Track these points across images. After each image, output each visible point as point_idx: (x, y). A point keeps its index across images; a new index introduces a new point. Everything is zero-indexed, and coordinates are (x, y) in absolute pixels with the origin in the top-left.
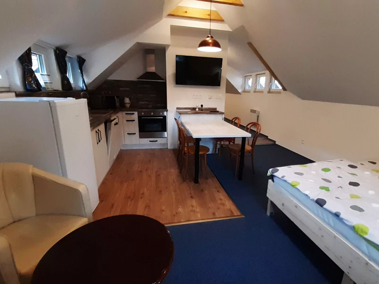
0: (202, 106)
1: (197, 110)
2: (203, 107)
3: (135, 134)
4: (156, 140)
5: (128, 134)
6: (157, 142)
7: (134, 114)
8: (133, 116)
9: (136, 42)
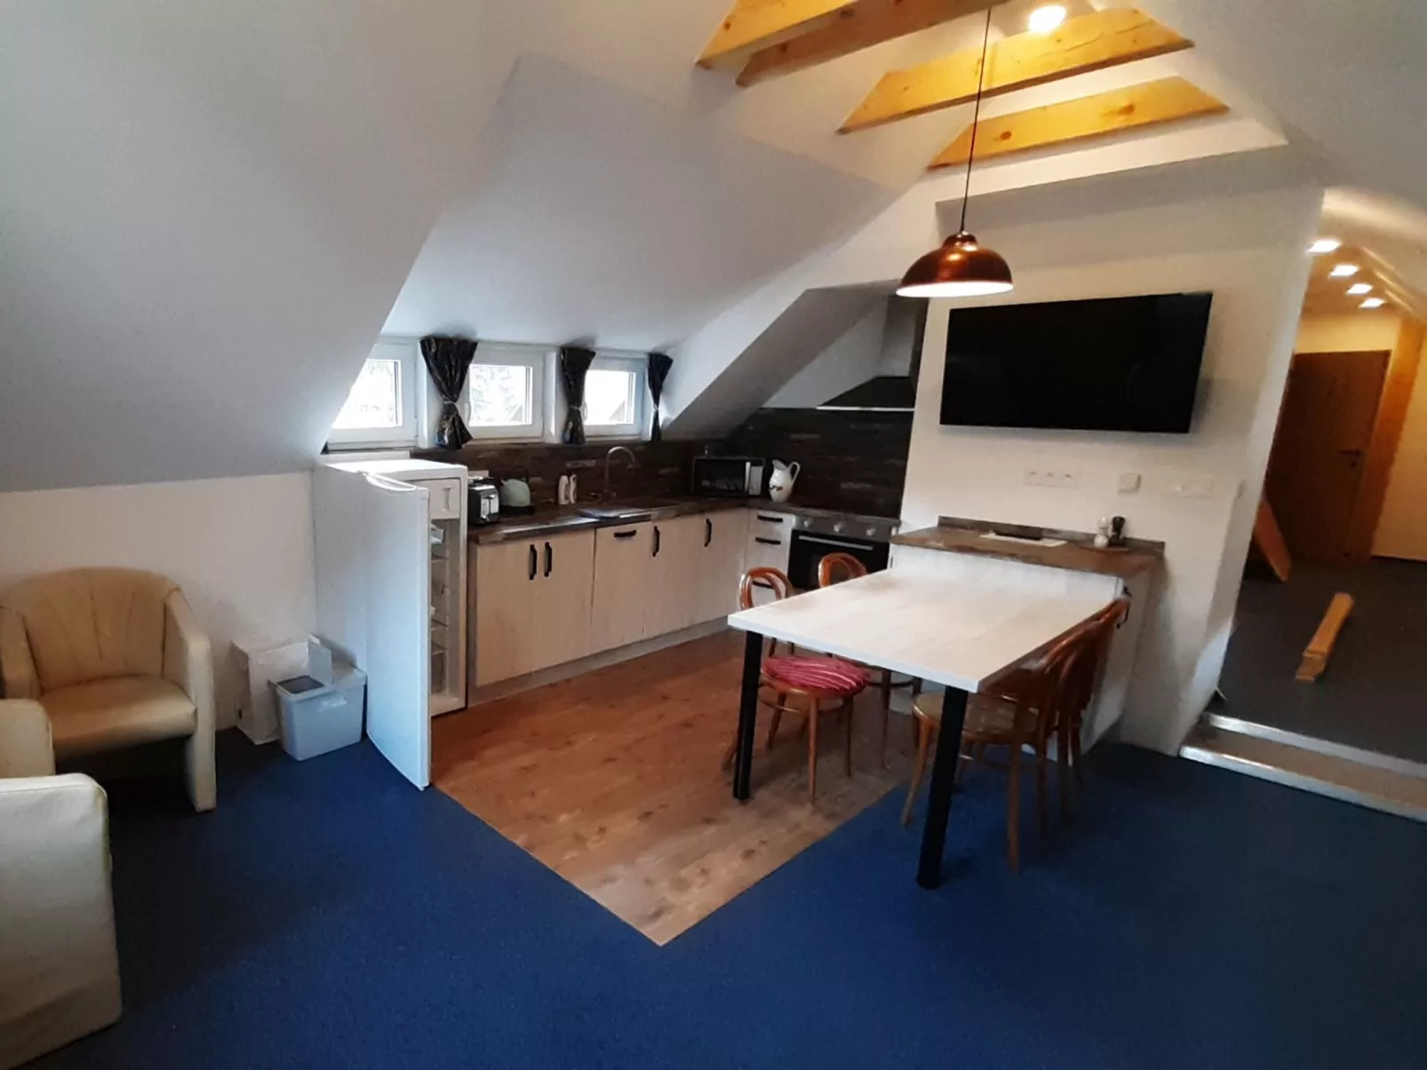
7: (780, 520)
8: (777, 526)
9: (803, 290)
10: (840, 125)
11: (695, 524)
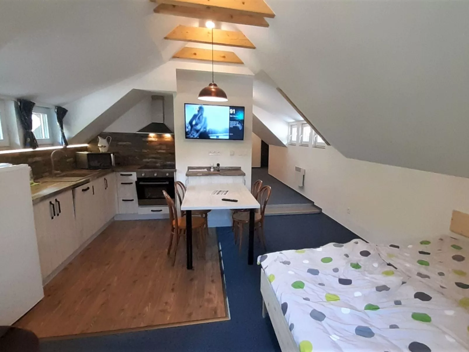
0: (218, 165)
1: (212, 170)
2: (220, 166)
3: (132, 200)
4: (160, 209)
5: (123, 200)
6: (161, 212)
7: (131, 175)
8: (130, 177)
9: (132, 89)
10: (165, 36)
11: (101, 180)
